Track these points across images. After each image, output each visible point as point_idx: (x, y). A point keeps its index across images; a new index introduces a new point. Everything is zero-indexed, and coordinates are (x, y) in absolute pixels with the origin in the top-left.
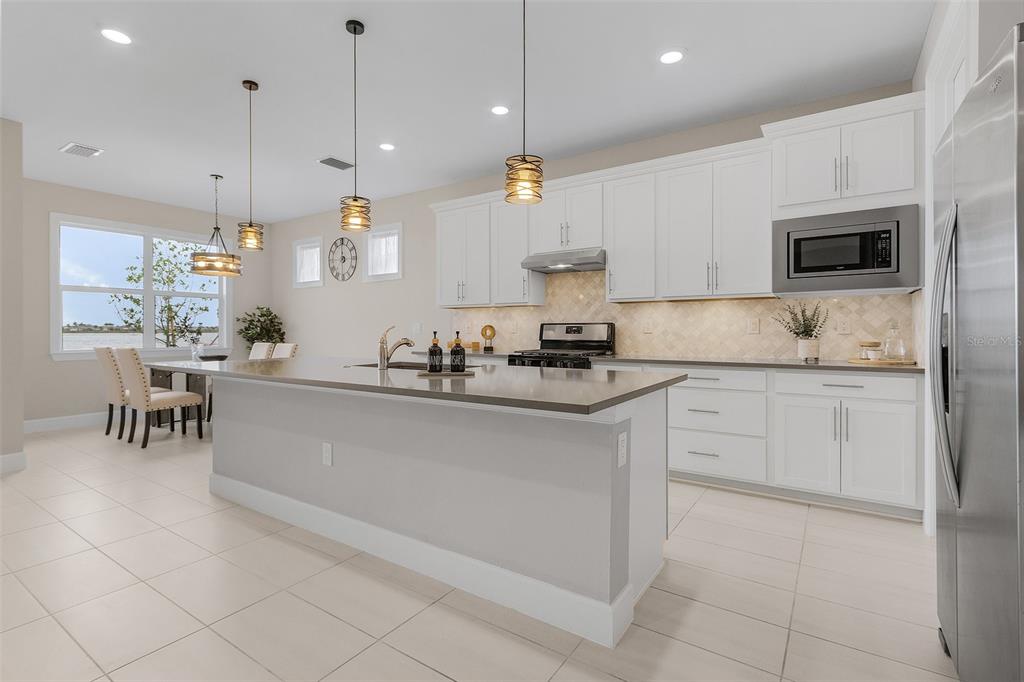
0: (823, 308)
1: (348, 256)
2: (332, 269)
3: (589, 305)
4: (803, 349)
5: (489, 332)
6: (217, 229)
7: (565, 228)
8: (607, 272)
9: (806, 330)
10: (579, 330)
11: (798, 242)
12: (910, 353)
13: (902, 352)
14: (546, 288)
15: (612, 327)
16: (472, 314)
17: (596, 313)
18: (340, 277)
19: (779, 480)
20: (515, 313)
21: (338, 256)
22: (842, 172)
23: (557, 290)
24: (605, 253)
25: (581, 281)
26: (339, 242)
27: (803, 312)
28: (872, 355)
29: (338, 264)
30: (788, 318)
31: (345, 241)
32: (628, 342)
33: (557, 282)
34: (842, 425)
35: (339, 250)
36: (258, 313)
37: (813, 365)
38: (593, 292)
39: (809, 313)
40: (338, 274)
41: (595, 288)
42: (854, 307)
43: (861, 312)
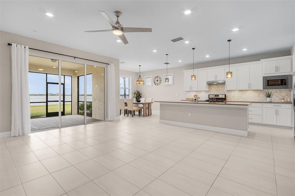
0: (272, 92)
1: (159, 80)
2: (155, 83)
3: (220, 91)
4: (268, 99)
5: (196, 96)
6: (140, 76)
7: (216, 76)
8: (226, 85)
9: (269, 96)
10: (218, 96)
11: (268, 80)
12: (290, 100)
13: (289, 100)
14: (209, 87)
15: (225, 95)
16: (191, 93)
17: (221, 92)
18: (157, 84)
19: (264, 123)
20: (202, 92)
21: (156, 80)
22: (277, 69)
23: (212, 88)
24: (225, 81)
25: (218, 86)
26: (156, 77)
27: (268, 93)
28: (283, 101)
29: (156, 82)
30: (265, 94)
31: (158, 77)
32: (229, 98)
33: (212, 86)
34: (277, 113)
35: (157, 79)
36: (137, 92)
37: (271, 102)
38: (221, 88)
39: (270, 93)
40: (156, 84)
41: (221, 87)
42: (279, 92)
43: (280, 93)
